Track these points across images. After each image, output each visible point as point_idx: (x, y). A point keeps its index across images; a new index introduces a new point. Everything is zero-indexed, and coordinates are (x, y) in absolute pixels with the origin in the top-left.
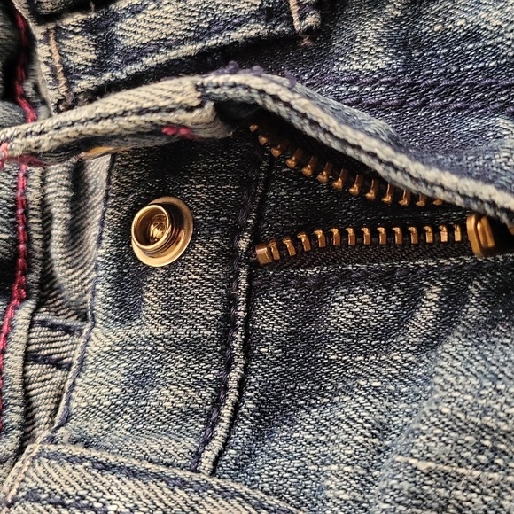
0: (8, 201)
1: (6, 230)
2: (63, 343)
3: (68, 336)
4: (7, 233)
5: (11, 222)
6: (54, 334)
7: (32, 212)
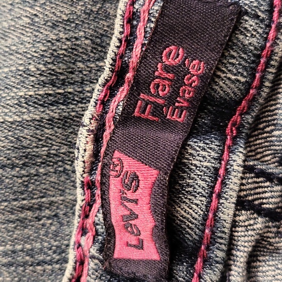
0: (255, 48)
1: (245, 74)
2: (263, 189)
3: (268, 184)
4: (245, 77)
5: (251, 68)
6: (258, 180)
7: (272, 63)
